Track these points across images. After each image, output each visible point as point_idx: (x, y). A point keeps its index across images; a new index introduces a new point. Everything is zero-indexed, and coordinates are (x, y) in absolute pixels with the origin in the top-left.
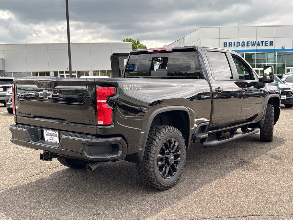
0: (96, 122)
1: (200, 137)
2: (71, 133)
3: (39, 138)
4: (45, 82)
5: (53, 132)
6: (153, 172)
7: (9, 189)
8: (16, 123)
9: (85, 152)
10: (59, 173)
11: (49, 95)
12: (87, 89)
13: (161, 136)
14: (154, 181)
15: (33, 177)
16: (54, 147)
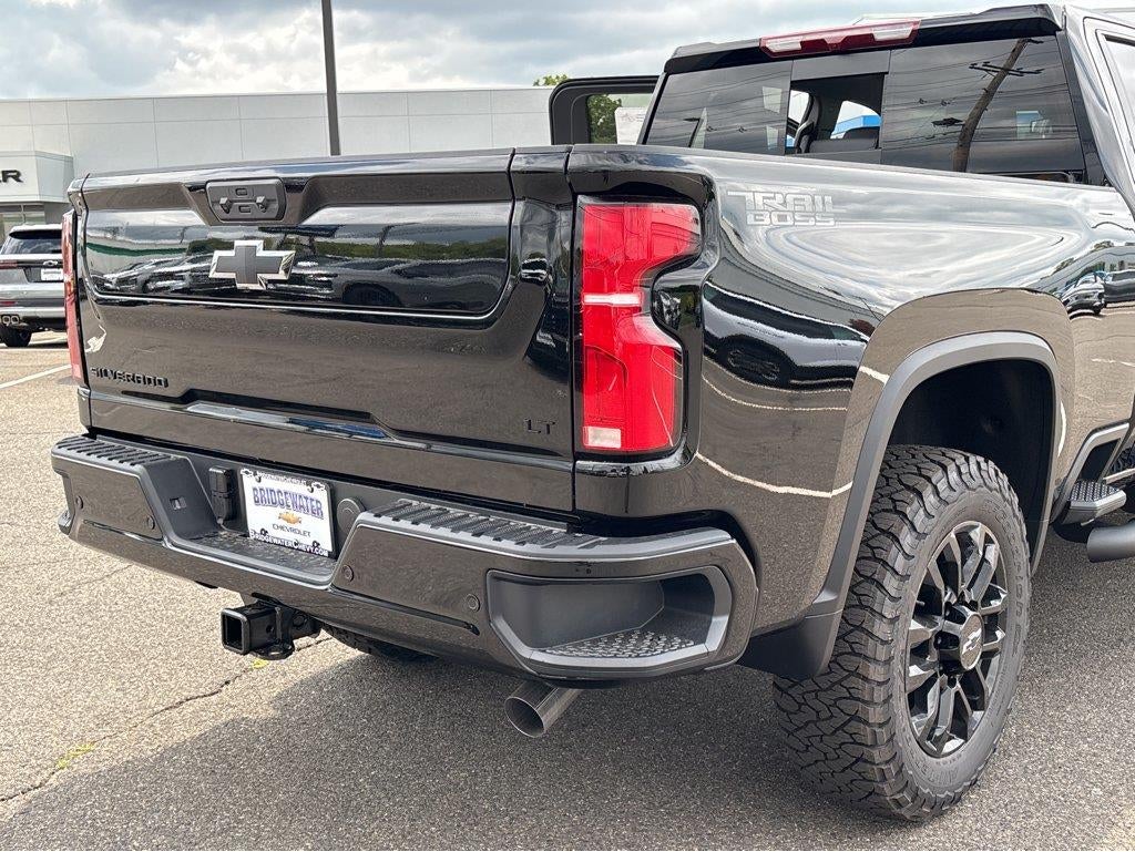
0: (576, 434)
1: (1094, 510)
2: (404, 499)
3: (213, 519)
4: (243, 188)
5: (295, 486)
6: (881, 725)
7: (56, 789)
8: (91, 428)
9: (502, 625)
10: (321, 689)
11: (272, 265)
12: (516, 221)
13: (928, 515)
14: (884, 779)
15: (188, 709)
16: (308, 577)
